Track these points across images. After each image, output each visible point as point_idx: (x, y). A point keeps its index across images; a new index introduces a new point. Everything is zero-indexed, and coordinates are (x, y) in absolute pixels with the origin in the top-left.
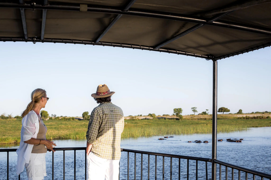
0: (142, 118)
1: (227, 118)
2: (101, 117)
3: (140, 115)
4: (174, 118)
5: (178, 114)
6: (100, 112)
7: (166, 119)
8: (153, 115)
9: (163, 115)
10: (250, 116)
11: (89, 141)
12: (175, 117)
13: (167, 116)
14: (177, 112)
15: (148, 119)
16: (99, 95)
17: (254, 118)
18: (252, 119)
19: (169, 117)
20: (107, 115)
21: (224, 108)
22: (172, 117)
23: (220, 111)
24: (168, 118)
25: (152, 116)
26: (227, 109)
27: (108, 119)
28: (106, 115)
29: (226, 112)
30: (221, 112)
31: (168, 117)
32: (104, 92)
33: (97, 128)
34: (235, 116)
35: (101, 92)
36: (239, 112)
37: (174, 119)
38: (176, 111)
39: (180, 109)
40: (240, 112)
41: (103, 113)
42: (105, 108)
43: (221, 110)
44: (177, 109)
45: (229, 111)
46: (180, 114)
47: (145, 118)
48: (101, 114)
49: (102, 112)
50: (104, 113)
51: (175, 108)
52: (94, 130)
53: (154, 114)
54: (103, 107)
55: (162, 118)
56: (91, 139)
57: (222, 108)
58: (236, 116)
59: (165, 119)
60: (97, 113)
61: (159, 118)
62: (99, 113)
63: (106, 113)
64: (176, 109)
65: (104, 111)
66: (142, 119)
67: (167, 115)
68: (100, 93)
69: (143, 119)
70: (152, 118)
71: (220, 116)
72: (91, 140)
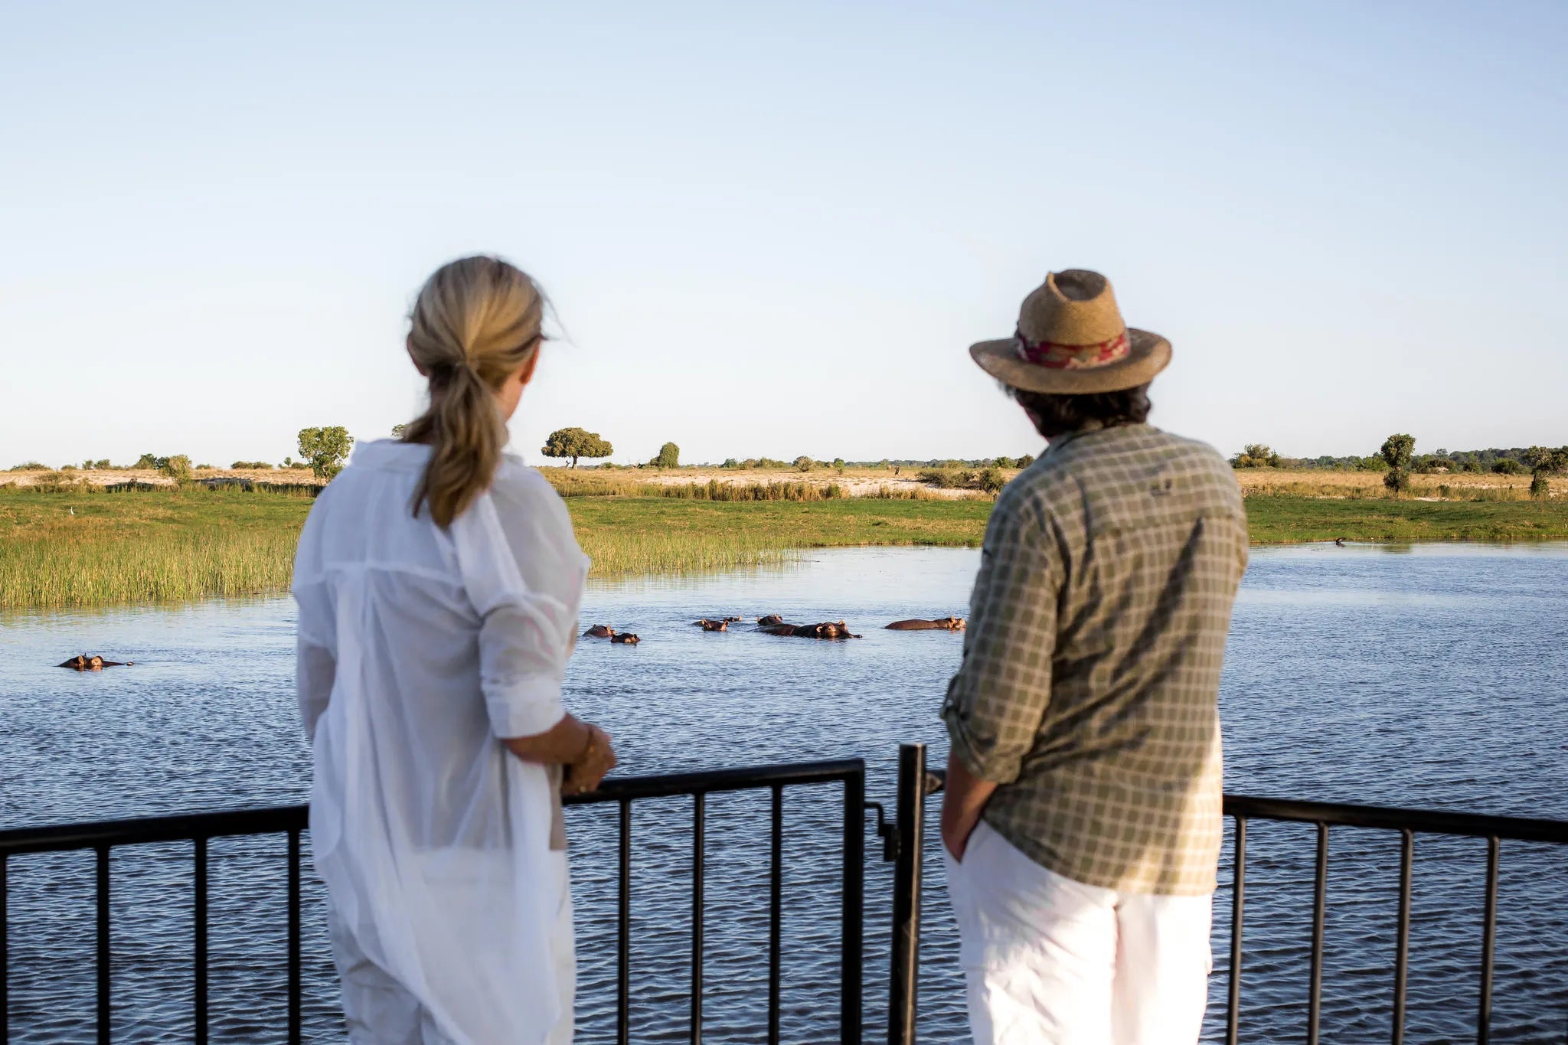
0: (112, 479)
1: (601, 488)
2: (1077, 553)
3: (95, 462)
4: (299, 486)
5: (322, 463)
6: (1062, 510)
7: (256, 490)
8: (175, 467)
9: (236, 466)
10: (735, 484)
11: (982, 759)
12: (309, 478)
13: (258, 471)
14: (319, 452)
15: (146, 488)
16: (1060, 365)
17: (752, 495)
18: (747, 498)
19: (271, 480)
20: (1126, 537)
21: (580, 432)
22: (290, 481)
23: (557, 451)
24: (265, 485)
25: (172, 473)
26: (595, 436)
27: (1138, 563)
28: (1117, 533)
29: (590, 455)
30: (563, 454)
31: (262, 480)
32: (1103, 345)
33: (1045, 644)
34: (650, 481)
35: (1084, 342)
36: (659, 459)
37: (304, 492)
38: (315, 446)
39: (336, 430)
40: (666, 458)
41: (1087, 520)
42: (1103, 478)
43: (560, 445)
44: (320, 435)
45: (605, 450)
46: (336, 462)
47: (127, 480)
48: (1072, 525)
49: (1076, 515)
50: (1096, 523)
51: (308, 427)
52: (1021, 668)
53: (184, 460)
54: (1080, 468)
55: (231, 482)
56: (1001, 741)
57: (568, 430)
58: (658, 481)
59: (248, 487)
60: (1034, 519)
61: (213, 485)
62: (1059, 520)
63: (1114, 517)
64: (310, 430)
65: (1099, 503)
66: (109, 488)
67: (258, 466)
68: (1076, 349)
69: (119, 487)
70: (169, 481)
71: (567, 478)
72: (994, 751)
